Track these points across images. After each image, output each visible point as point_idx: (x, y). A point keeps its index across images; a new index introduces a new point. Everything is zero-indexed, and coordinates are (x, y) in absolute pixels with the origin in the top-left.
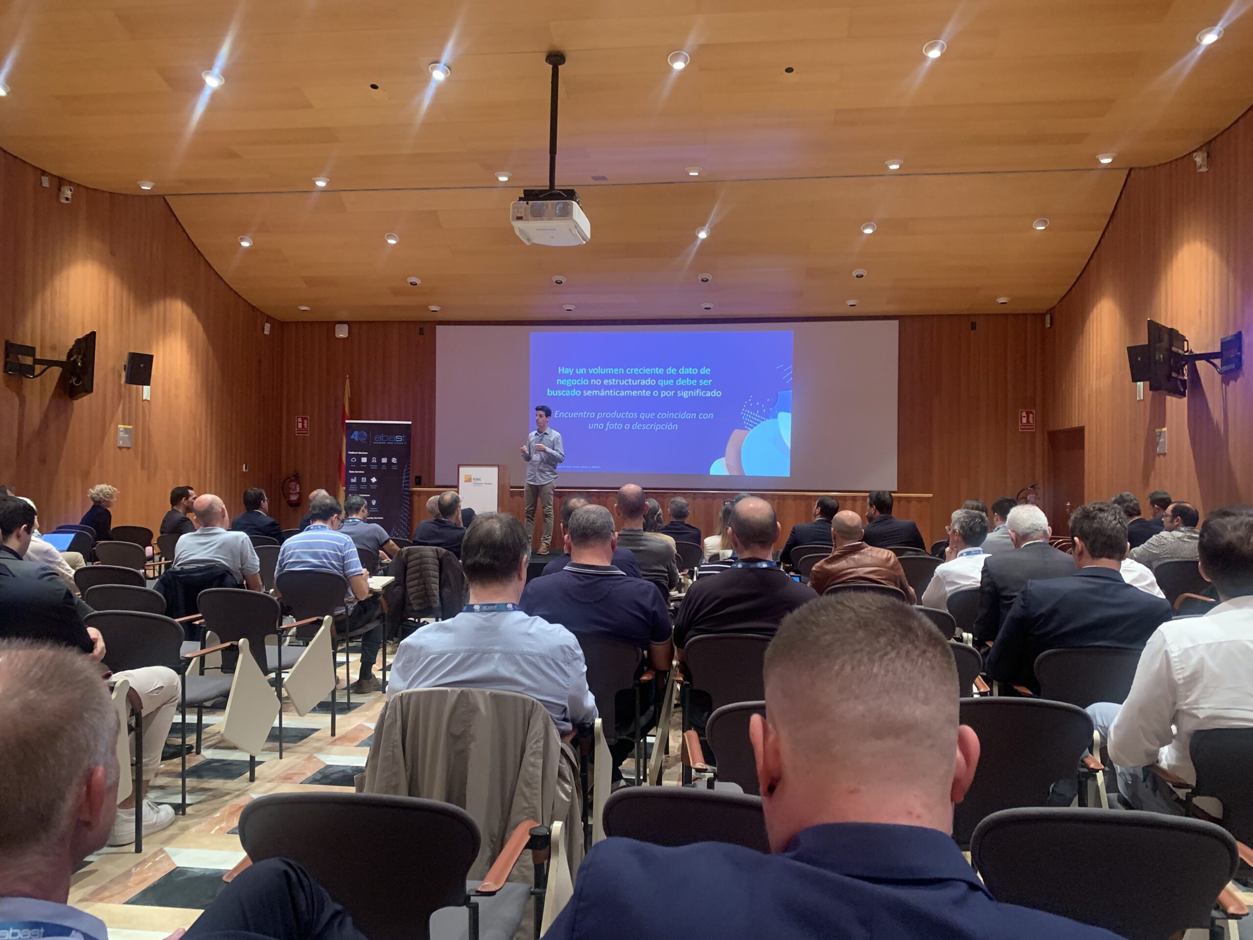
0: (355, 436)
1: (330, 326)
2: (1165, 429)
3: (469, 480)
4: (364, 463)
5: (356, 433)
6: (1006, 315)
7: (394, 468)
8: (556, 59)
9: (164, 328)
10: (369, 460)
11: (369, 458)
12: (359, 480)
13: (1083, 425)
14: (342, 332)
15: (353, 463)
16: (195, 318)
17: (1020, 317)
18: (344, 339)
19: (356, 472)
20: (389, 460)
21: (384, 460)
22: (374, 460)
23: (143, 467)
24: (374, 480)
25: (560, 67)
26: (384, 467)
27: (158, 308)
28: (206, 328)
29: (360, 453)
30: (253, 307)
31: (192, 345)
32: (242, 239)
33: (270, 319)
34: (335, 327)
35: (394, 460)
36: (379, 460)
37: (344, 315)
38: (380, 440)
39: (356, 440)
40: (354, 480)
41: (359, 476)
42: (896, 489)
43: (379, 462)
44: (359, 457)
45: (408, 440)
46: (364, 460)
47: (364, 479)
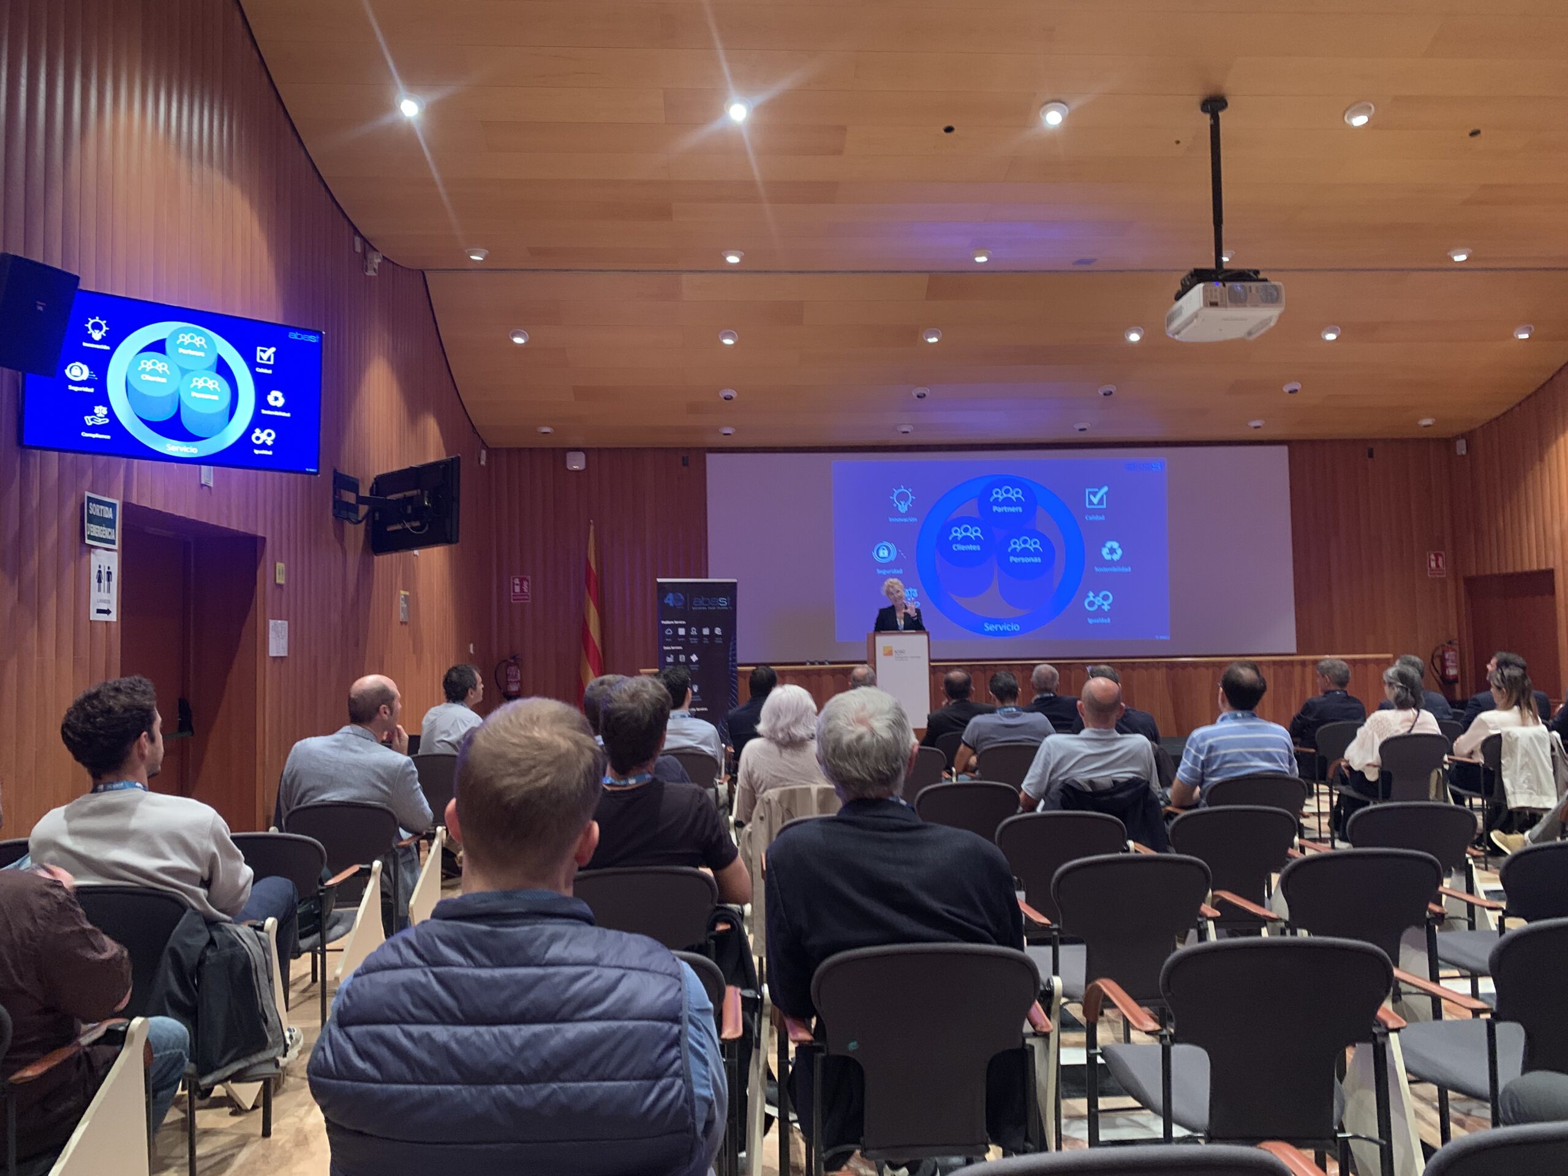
0: (670, 600)
1: (559, 454)
3: (889, 653)
4: (682, 636)
5: (670, 596)
6: (1427, 440)
7: (719, 641)
8: (1214, 105)
10: (688, 631)
11: (687, 628)
12: (676, 658)
13: (1551, 566)
14: (576, 463)
15: (669, 637)
16: (441, 440)
18: (577, 471)
19: (673, 648)
20: (712, 631)
21: (706, 631)
22: (694, 632)
23: (414, 653)
24: (694, 658)
25: (1221, 114)
26: (706, 641)
29: (676, 622)
30: (474, 427)
32: (514, 335)
33: (483, 445)
34: (565, 457)
35: (718, 631)
36: (700, 631)
37: (578, 440)
38: (699, 605)
39: (671, 605)
40: (670, 659)
41: (676, 653)
42: (1294, 651)
43: (700, 634)
44: (675, 628)
45: (733, 603)
46: (682, 631)
47: (682, 658)
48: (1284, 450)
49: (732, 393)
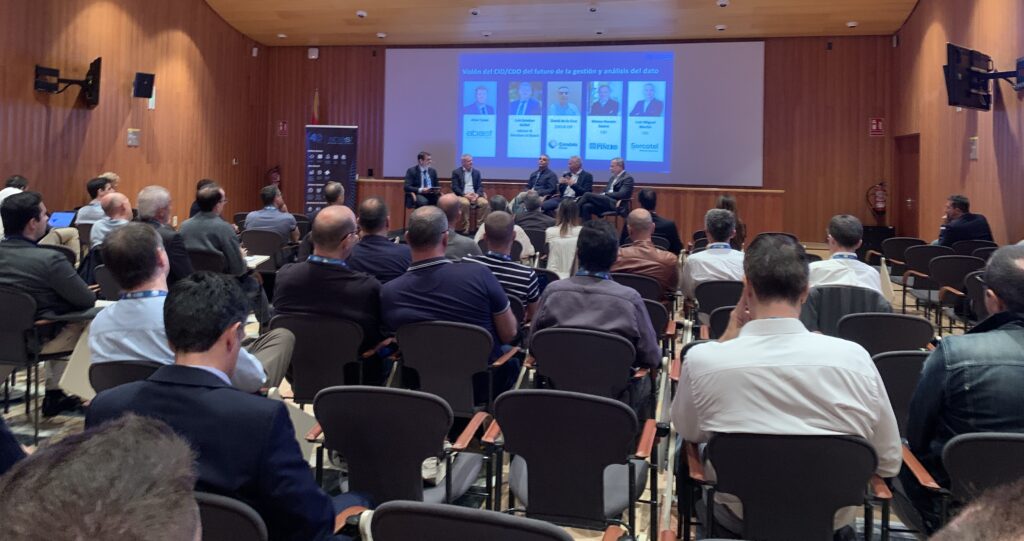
0: (313, 137)
1: (305, 49)
2: (976, 138)
4: (320, 160)
5: (314, 135)
6: (857, 37)
7: (344, 163)
9: (167, 52)
10: (324, 157)
11: (324, 154)
12: (316, 172)
13: (919, 132)
14: (313, 55)
15: (311, 159)
16: (194, 46)
17: (872, 38)
18: (313, 60)
19: (314, 166)
20: (340, 157)
21: (336, 157)
22: (328, 157)
23: (148, 162)
24: (327, 172)
26: (336, 163)
27: (163, 38)
28: (203, 53)
29: (317, 151)
30: (243, 35)
31: (191, 65)
33: (257, 44)
34: (308, 51)
35: (344, 157)
36: (332, 157)
37: (315, 41)
38: (332, 141)
39: (315, 140)
40: (312, 173)
41: (316, 170)
43: (332, 159)
44: (316, 154)
45: (355, 140)
46: (320, 157)
47: (320, 172)
48: (761, 45)
49: (365, 14)
